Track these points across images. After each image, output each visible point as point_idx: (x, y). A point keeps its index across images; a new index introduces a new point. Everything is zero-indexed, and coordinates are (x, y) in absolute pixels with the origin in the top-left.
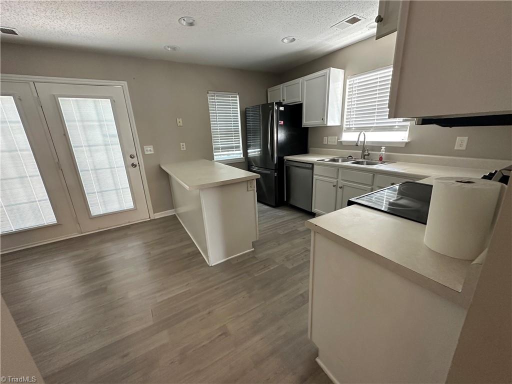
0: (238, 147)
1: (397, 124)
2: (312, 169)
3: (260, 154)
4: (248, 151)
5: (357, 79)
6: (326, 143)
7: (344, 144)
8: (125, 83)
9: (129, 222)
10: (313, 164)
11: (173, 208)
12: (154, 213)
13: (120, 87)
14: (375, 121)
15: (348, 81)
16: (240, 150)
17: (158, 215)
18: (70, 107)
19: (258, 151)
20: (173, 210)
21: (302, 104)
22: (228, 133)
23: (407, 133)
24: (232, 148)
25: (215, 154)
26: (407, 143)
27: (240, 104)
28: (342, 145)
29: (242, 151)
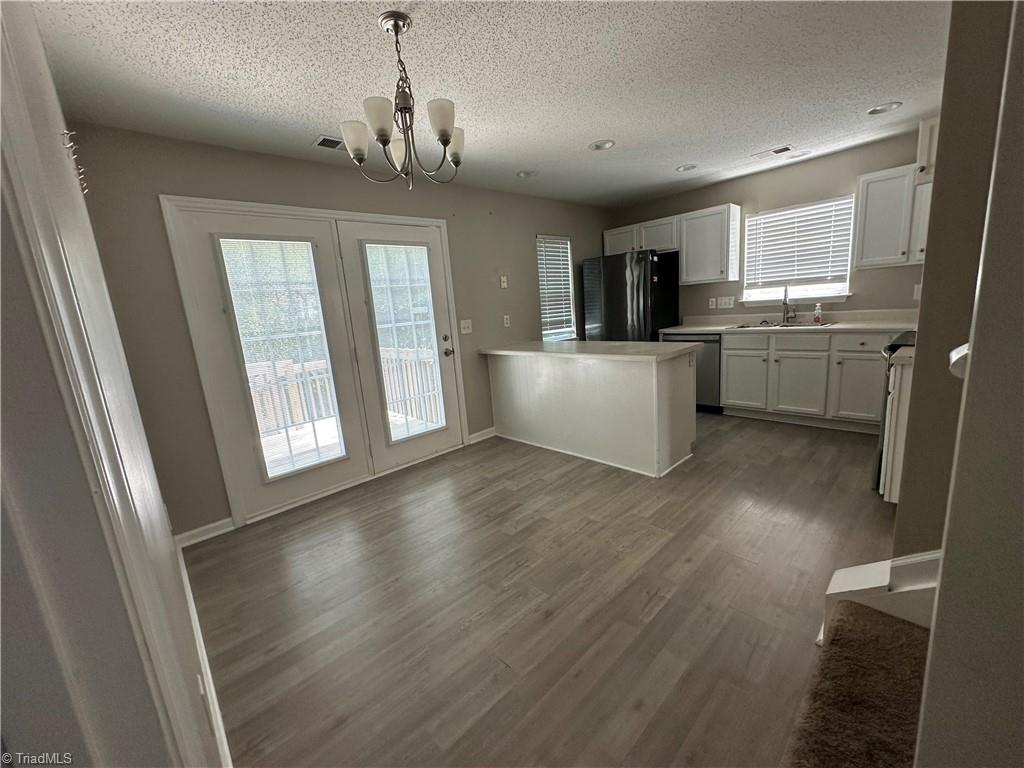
0: (569, 321)
1: (830, 274)
2: (719, 341)
3: (601, 331)
4: (587, 327)
5: (761, 219)
6: (714, 307)
7: (746, 305)
8: (443, 223)
9: (437, 452)
10: (720, 334)
11: (493, 426)
12: (470, 434)
13: (437, 228)
14: (796, 272)
15: (747, 220)
16: (570, 327)
17: (475, 438)
18: (378, 258)
19: (596, 328)
20: (491, 429)
21: (677, 252)
22: (557, 299)
23: (847, 284)
24: (562, 322)
25: (544, 332)
26: (848, 297)
27: (572, 254)
28: (743, 308)
29: (574, 329)
